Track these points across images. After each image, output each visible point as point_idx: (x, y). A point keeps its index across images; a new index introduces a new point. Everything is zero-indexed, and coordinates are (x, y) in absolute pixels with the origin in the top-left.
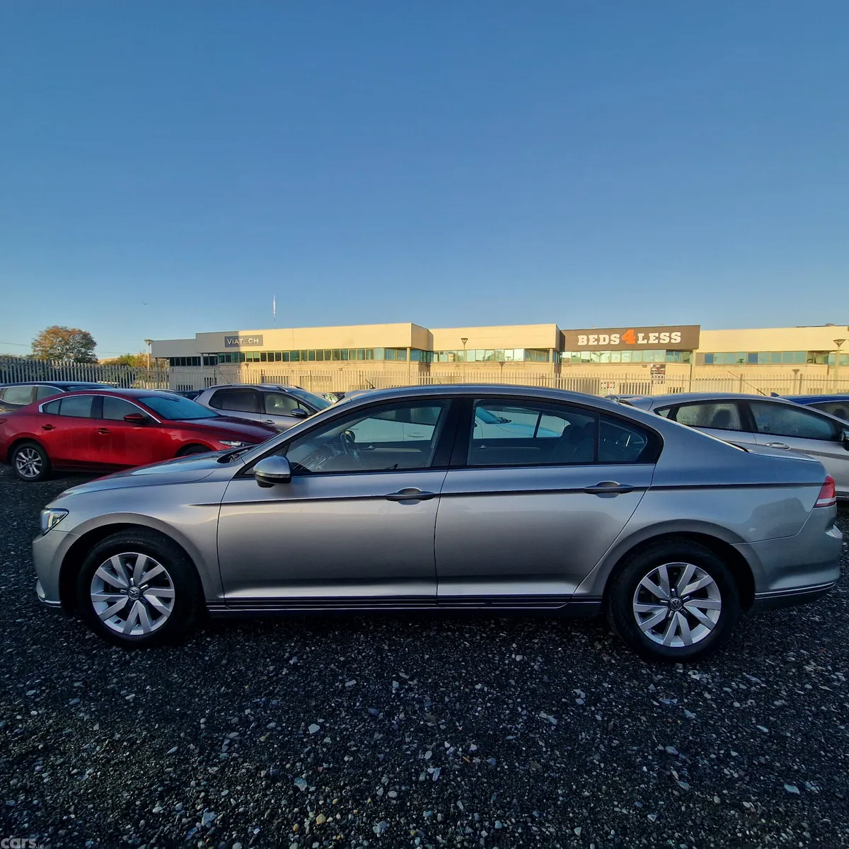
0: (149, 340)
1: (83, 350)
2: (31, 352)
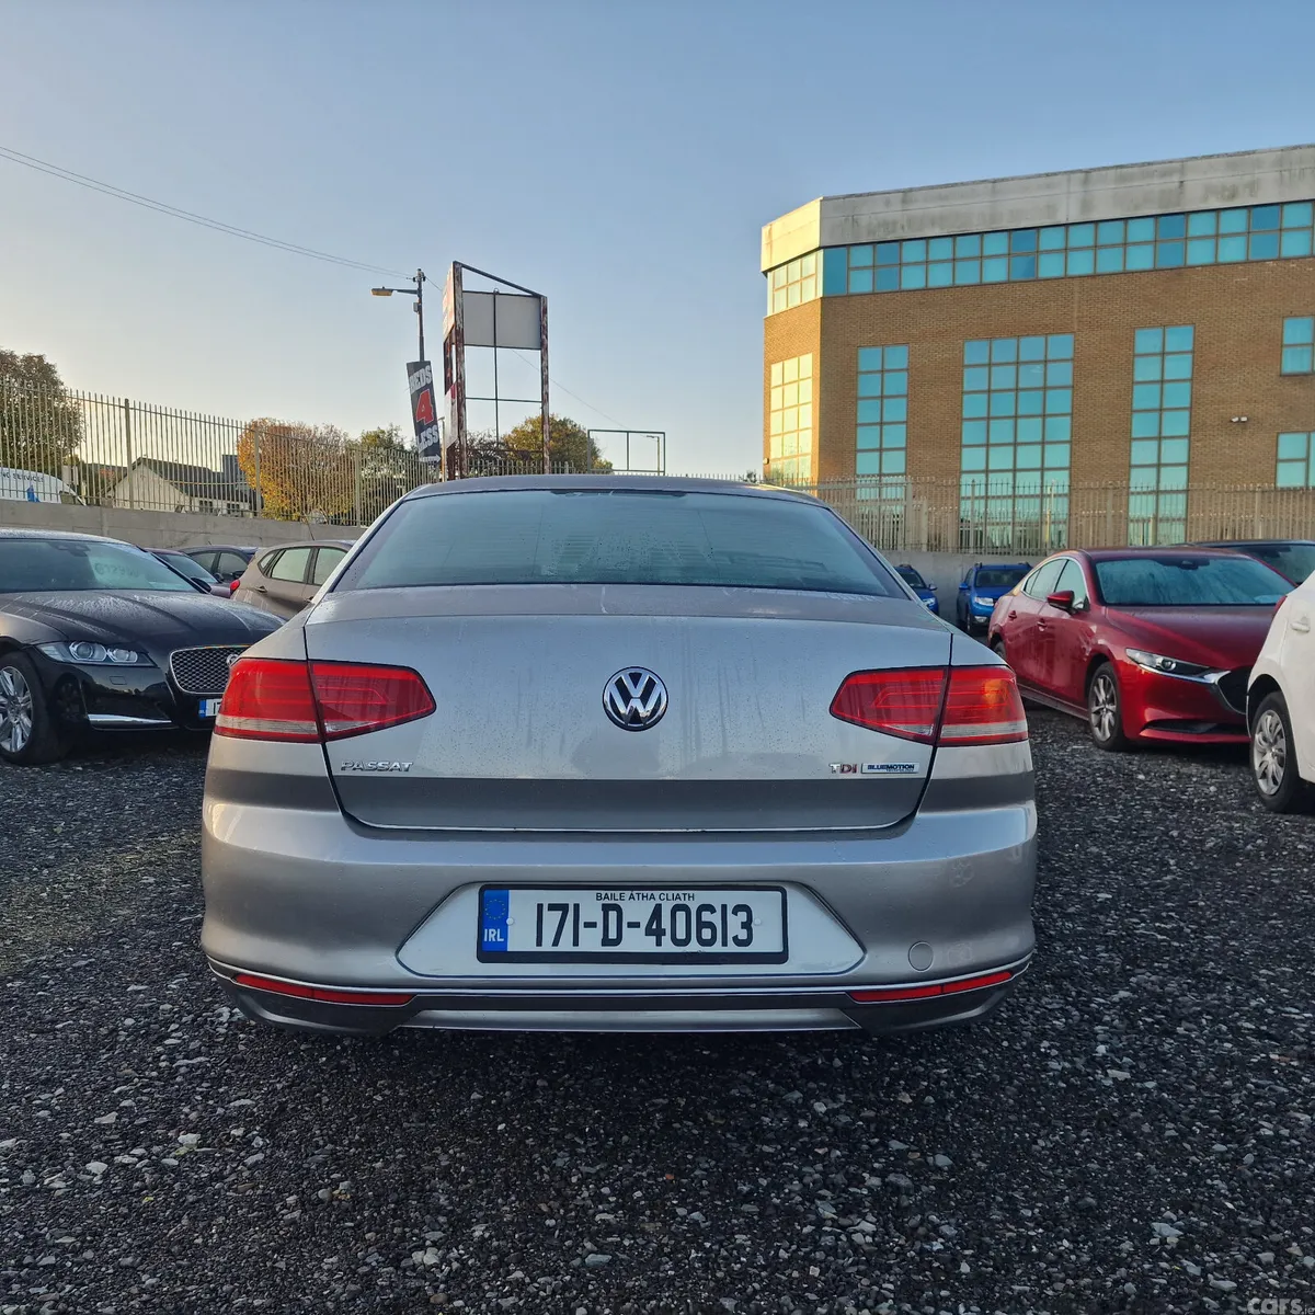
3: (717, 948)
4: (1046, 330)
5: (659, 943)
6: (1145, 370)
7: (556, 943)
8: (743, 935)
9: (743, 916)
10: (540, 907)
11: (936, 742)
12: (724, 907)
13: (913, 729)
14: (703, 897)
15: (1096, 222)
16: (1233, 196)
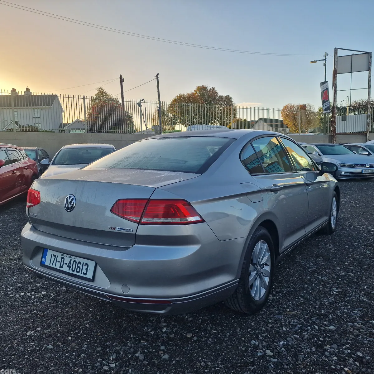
3: (79, 274)
5: (69, 270)
7: (52, 265)
8: (85, 272)
9: (86, 266)
10: (52, 254)
11: (140, 223)
12: (83, 263)
13: (133, 218)
14: (80, 260)
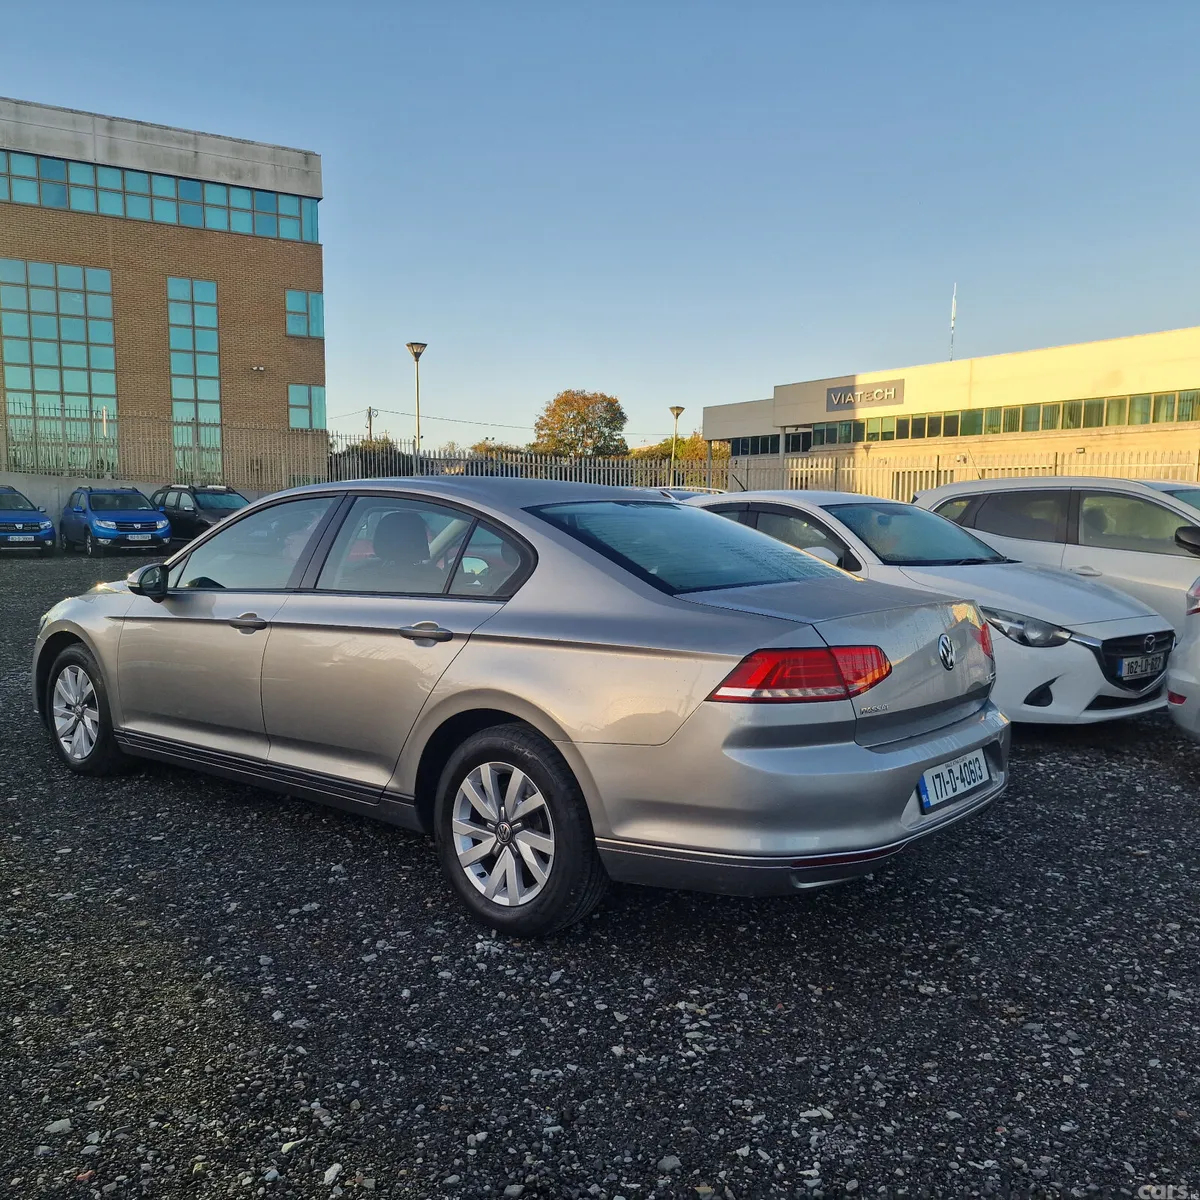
0: (678, 408)
1: (606, 431)
2: (533, 439)
4: (85, 262)
5: (965, 786)
6: (178, 315)
7: (942, 797)
10: (933, 777)
15: (123, 169)
16: (239, 177)
